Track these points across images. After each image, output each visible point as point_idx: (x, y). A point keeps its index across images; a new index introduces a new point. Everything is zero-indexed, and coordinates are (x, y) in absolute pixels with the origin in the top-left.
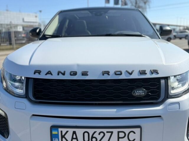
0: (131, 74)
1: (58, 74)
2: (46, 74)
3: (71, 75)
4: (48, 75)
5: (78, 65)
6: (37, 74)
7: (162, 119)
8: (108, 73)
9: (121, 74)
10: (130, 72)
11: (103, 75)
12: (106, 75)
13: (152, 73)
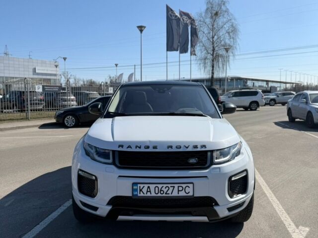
0: (187, 148)
1: (136, 148)
2: (127, 148)
3: (145, 148)
4: (129, 148)
5: (150, 142)
6: (121, 148)
7: (208, 179)
8: (171, 147)
9: (180, 148)
10: (187, 146)
11: (168, 148)
12: (170, 148)
13: (202, 147)
